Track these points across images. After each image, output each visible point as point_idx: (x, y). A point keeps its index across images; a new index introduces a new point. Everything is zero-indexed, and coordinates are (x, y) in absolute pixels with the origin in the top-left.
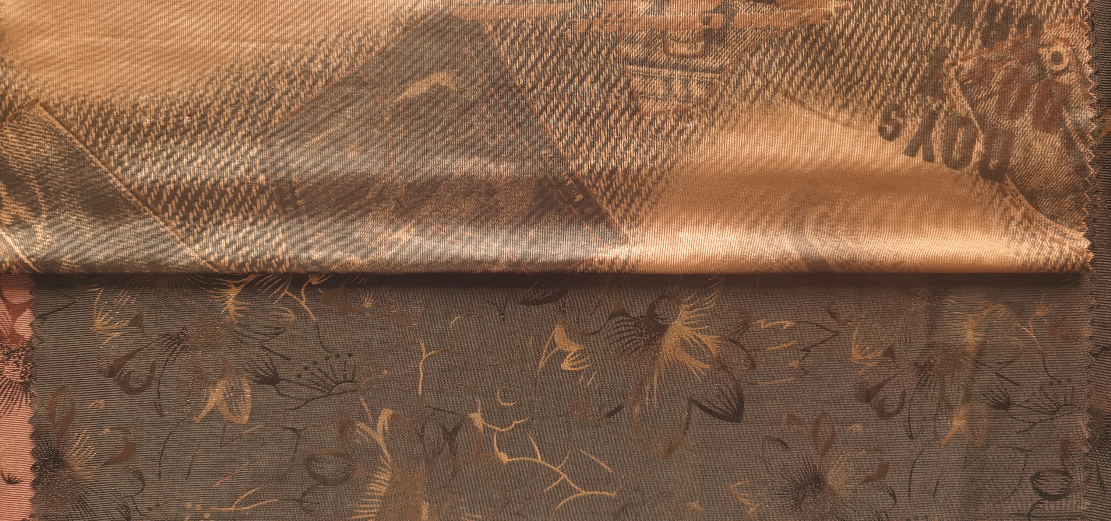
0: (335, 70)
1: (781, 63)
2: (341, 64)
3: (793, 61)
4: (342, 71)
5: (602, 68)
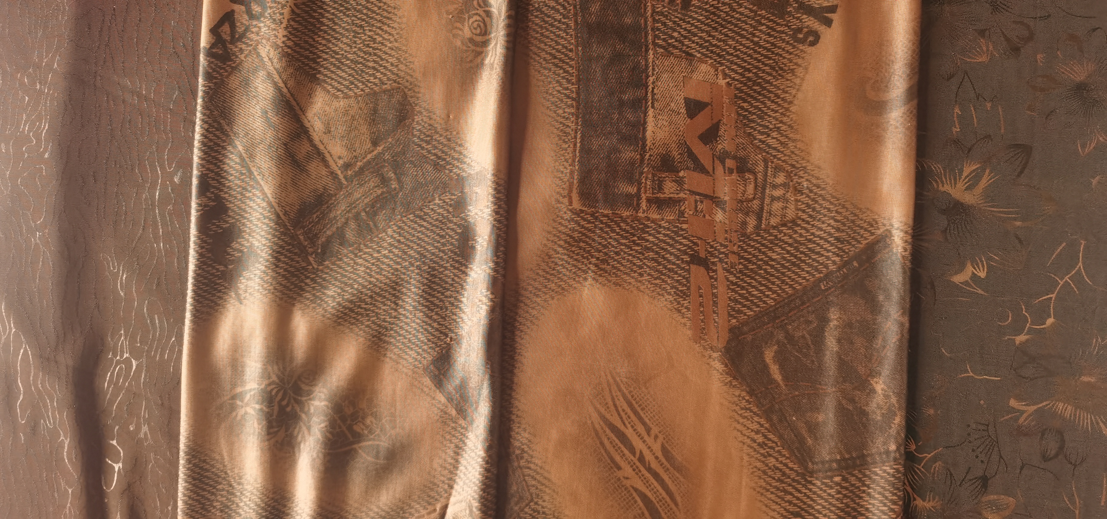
0: (762, 426)
1: (761, 118)
2: (757, 422)
3: (760, 109)
4: (763, 421)
5: (763, 245)
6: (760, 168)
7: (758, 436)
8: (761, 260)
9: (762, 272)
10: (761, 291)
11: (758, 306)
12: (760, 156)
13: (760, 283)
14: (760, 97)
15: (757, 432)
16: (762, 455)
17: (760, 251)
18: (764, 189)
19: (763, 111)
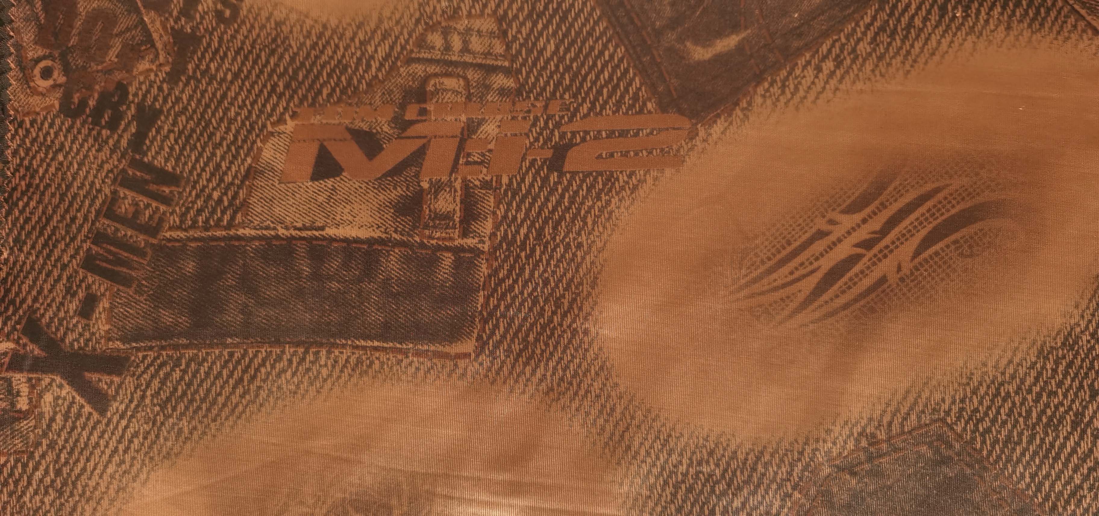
6: (419, 69)
7: (824, 67)
8: (557, 66)
9: (575, 65)
10: (605, 65)
11: (626, 71)
12: (402, 70)
13: (591, 68)
14: (315, 71)
15: (819, 69)
16: (853, 61)
17: (544, 68)
18: (451, 63)
19: (336, 66)
